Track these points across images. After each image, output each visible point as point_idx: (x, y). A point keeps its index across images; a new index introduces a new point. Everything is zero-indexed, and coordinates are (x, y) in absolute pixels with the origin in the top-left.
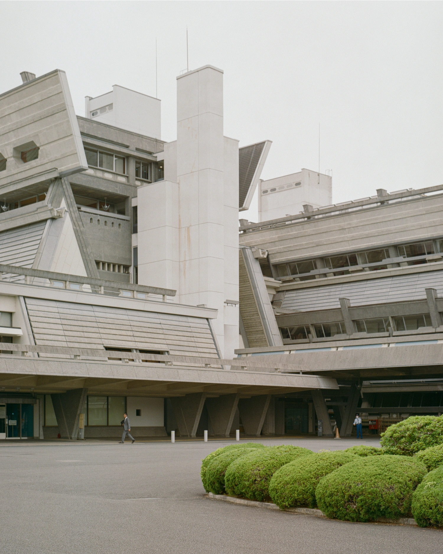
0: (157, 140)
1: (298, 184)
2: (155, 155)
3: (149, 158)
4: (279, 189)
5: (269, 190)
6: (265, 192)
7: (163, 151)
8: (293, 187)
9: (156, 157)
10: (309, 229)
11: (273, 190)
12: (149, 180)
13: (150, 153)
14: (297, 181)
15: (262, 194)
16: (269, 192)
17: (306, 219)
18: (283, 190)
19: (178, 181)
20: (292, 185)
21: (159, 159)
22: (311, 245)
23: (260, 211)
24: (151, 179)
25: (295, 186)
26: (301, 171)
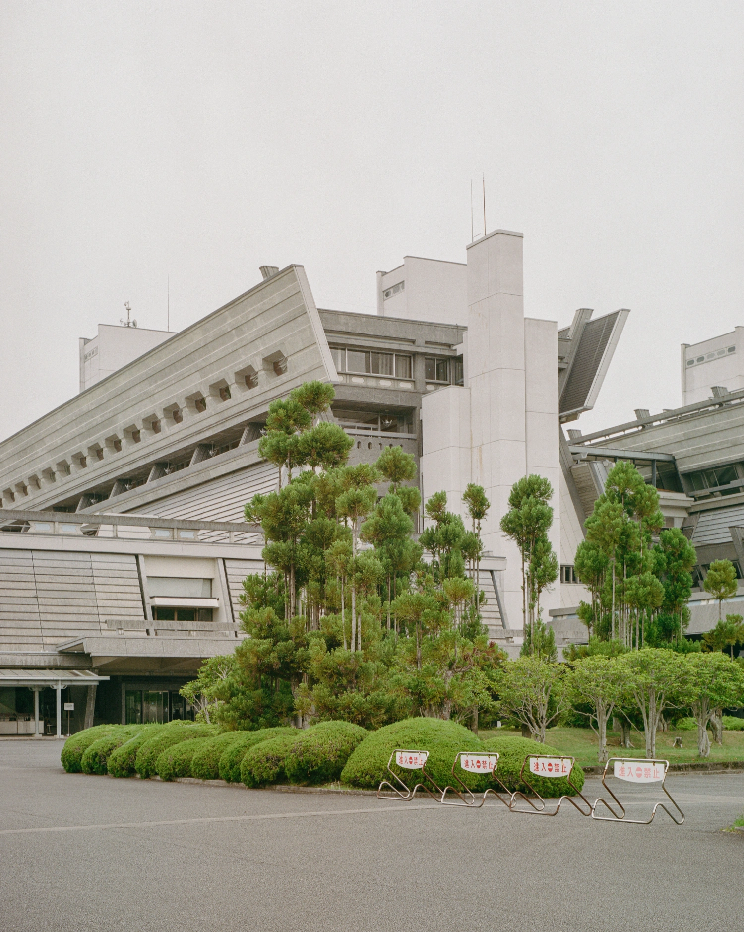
0: (458, 326)
1: (732, 349)
2: (454, 348)
3: (447, 353)
4: (708, 357)
5: (695, 360)
6: (691, 362)
7: (462, 342)
8: (715, 358)
9: (456, 350)
10: (722, 421)
11: (701, 359)
12: (447, 382)
13: (449, 346)
14: (731, 345)
15: (687, 366)
16: (696, 363)
17: (717, 407)
18: (713, 359)
19: (469, 386)
20: (723, 352)
21: (458, 354)
22: (725, 445)
23: (685, 391)
24: (450, 381)
25: (728, 353)
26: (734, 329)
